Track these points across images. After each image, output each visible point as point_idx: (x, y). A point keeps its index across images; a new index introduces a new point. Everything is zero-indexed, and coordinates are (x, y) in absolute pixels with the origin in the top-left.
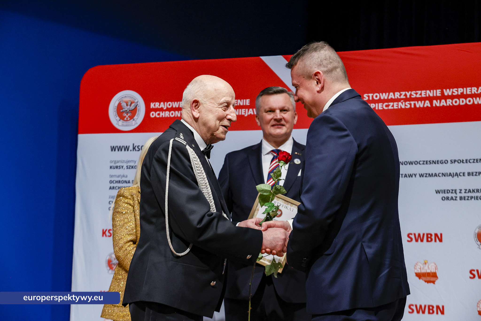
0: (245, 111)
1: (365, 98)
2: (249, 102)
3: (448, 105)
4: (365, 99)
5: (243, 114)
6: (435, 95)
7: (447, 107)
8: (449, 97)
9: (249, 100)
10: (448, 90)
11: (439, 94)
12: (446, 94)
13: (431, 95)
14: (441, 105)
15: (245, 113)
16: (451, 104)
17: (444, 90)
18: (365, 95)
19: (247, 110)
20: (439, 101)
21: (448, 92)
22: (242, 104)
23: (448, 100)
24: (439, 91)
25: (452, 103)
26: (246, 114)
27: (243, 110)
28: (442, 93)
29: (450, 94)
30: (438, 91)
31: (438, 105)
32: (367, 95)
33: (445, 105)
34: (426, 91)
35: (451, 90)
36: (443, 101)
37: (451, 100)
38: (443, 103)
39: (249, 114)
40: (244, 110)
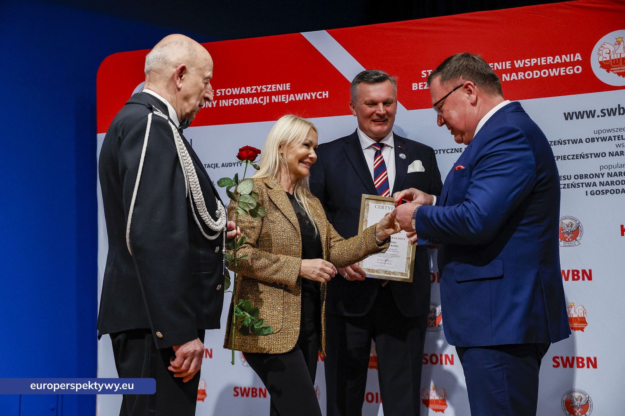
0: (286, 97)
1: (424, 75)
2: (289, 86)
3: (519, 78)
4: (423, 77)
5: (283, 100)
6: (504, 68)
7: (518, 80)
8: (520, 69)
9: (289, 84)
10: (519, 61)
11: (509, 66)
12: (517, 66)
13: (500, 68)
14: (512, 79)
15: (286, 99)
16: (523, 78)
17: (515, 62)
18: (423, 72)
19: (287, 96)
20: (508, 75)
21: (519, 64)
22: (281, 89)
23: (519, 73)
24: (509, 63)
25: (524, 76)
26: (286, 101)
27: (283, 96)
28: (513, 65)
29: (522, 66)
30: (507, 63)
31: (508, 79)
32: (425, 71)
33: (516, 79)
34: (494, 64)
35: (523, 61)
36: (514, 74)
37: (523, 74)
38: (514, 76)
39: (290, 100)
40: (285, 95)
